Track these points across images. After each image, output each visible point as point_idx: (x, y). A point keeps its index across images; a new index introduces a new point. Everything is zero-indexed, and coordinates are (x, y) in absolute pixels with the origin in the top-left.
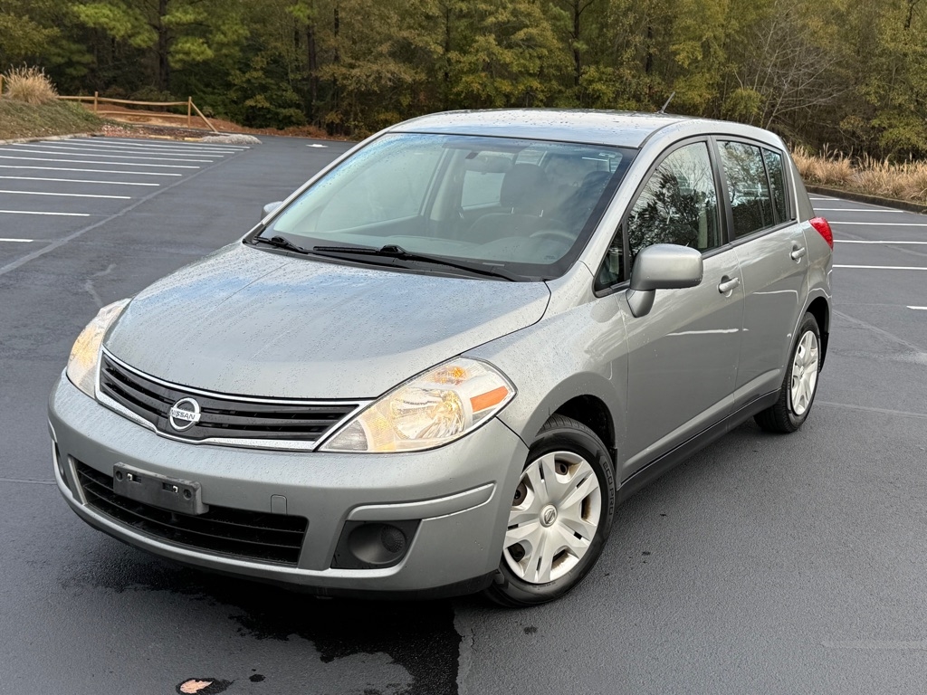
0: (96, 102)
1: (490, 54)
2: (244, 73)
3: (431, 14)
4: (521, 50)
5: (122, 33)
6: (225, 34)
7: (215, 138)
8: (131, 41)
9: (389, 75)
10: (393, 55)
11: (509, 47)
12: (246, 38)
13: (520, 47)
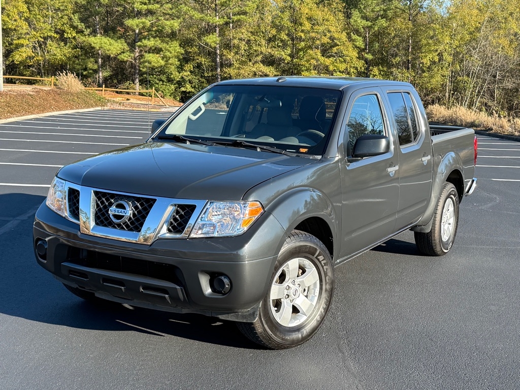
0: (103, 90)
1: (317, 60)
2: (180, 73)
3: (284, 39)
4: (335, 59)
5: (114, 53)
6: (171, 53)
7: (167, 109)
8: (118, 57)
9: (261, 73)
10: (263, 62)
11: (329, 57)
12: (182, 54)
13: (334, 57)
